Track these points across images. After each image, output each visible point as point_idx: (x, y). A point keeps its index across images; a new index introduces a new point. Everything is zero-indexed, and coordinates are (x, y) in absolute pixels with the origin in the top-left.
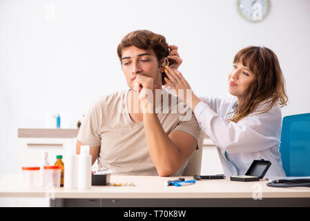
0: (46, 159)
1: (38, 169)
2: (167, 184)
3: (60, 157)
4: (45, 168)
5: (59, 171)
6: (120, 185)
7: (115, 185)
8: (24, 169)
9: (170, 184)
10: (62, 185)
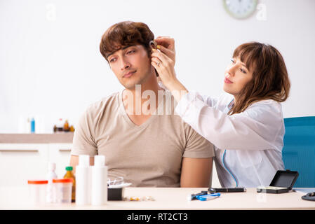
0: (53, 171)
1: (46, 182)
2: (190, 198)
3: (70, 169)
4: (54, 181)
5: (70, 185)
6: (137, 200)
7: (132, 200)
8: (30, 182)
9: (194, 198)
10: (73, 201)
